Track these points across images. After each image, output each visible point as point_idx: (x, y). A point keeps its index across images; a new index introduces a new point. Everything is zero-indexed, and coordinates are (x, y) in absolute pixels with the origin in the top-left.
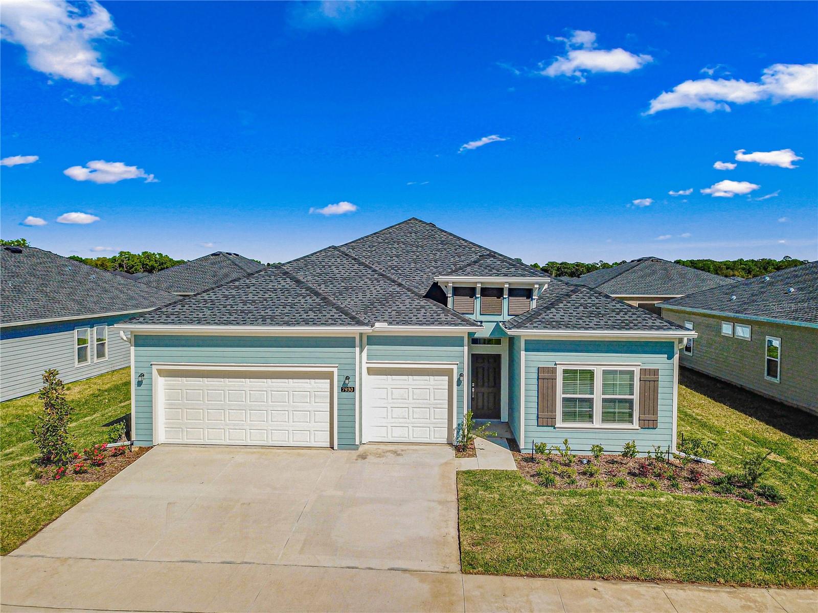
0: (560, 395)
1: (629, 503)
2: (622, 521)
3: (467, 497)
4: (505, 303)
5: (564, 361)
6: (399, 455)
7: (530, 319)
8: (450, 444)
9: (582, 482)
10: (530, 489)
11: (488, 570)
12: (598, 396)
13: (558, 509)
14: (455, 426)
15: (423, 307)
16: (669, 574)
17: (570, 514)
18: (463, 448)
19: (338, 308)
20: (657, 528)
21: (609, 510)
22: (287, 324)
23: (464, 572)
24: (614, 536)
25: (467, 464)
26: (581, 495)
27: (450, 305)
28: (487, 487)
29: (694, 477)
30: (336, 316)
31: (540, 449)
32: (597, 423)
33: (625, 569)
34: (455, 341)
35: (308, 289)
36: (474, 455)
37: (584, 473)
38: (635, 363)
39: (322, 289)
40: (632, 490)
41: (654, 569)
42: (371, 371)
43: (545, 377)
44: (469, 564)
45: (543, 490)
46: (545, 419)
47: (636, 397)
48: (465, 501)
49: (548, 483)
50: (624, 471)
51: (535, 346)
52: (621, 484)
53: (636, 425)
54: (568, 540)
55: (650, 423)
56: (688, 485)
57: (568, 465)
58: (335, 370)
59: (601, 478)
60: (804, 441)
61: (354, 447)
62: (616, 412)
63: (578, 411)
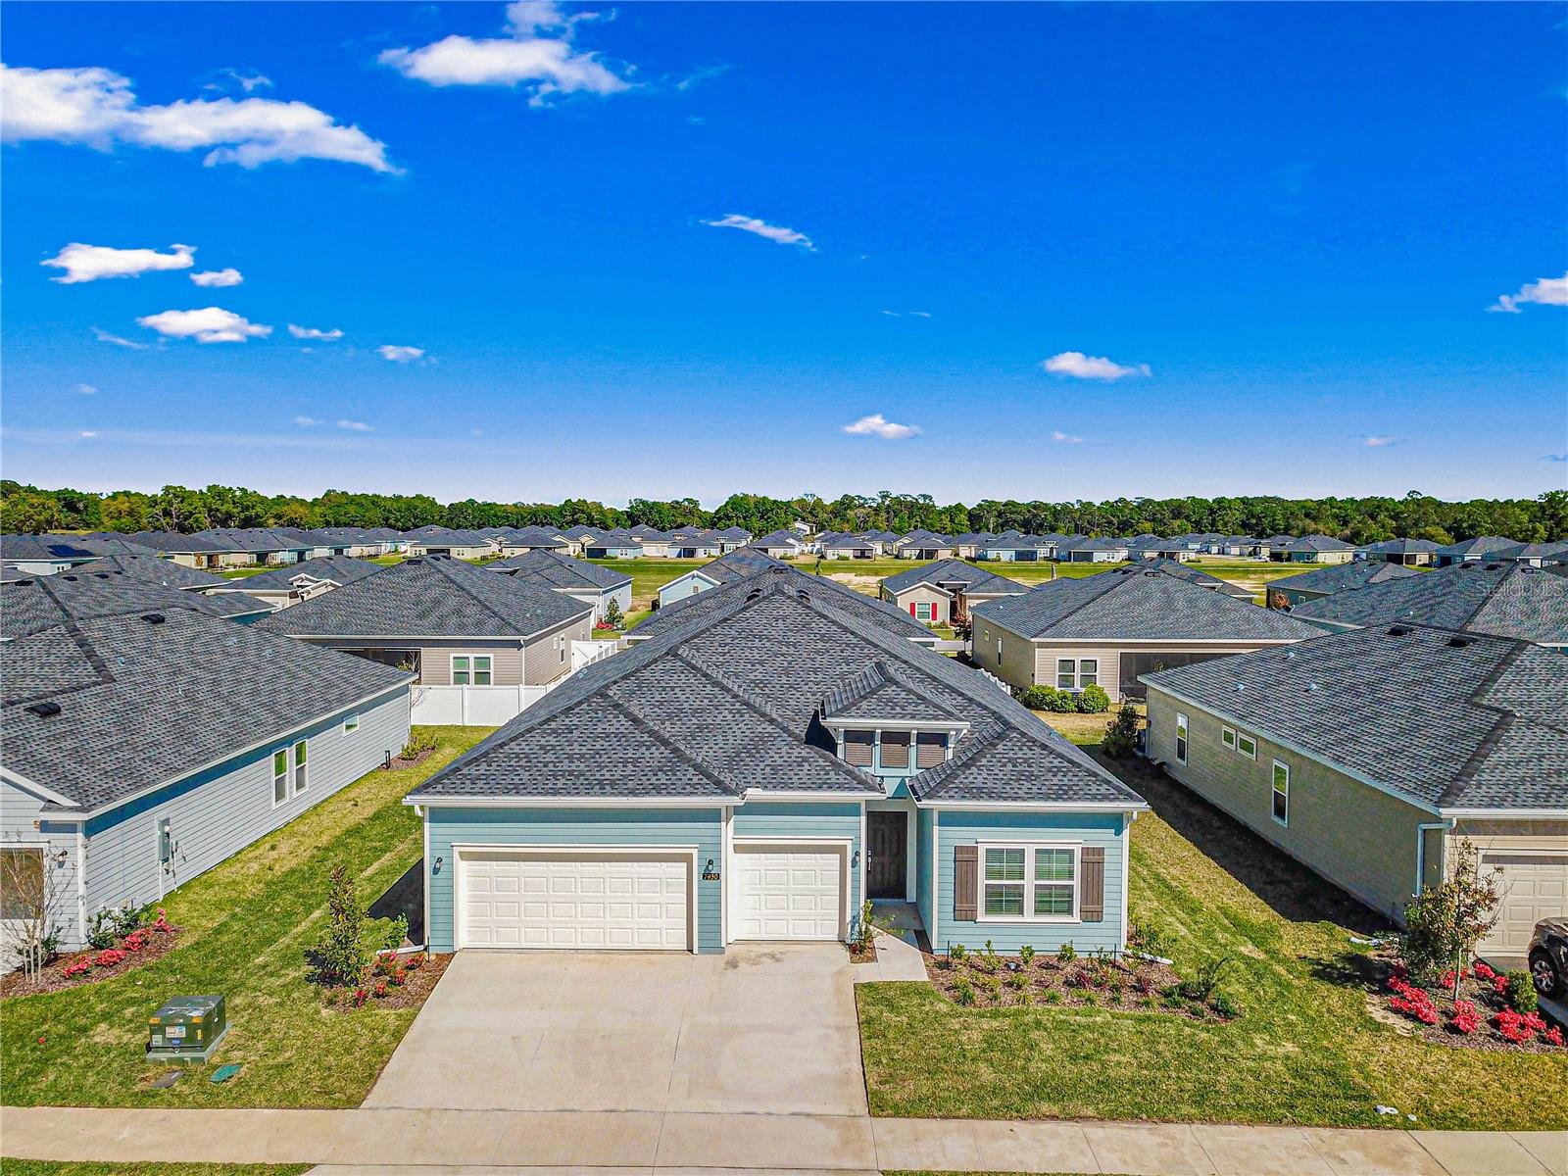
0: (982, 881)
1: (1059, 1025)
2: (1048, 1048)
3: (869, 1022)
4: (913, 752)
5: (986, 840)
6: (778, 960)
7: (944, 781)
8: (842, 941)
9: (1007, 996)
10: (943, 1007)
11: (899, 1112)
12: (1029, 883)
13: (976, 1036)
14: (849, 918)
15: (805, 760)
16: (1090, 1111)
17: (990, 1042)
18: (860, 949)
19: (696, 767)
20: (1087, 1057)
21: (1034, 1035)
22: (633, 793)
23: (872, 1114)
24: (1038, 1068)
25: (867, 972)
26: (1005, 1016)
27: (840, 754)
28: (892, 1007)
29: (1141, 987)
30: (695, 780)
31: (957, 953)
32: (1029, 916)
33: (1045, 1107)
34: (851, 809)
35: (652, 733)
36: (873, 959)
37: (1010, 985)
38: (1075, 840)
39: (667, 730)
40: (1068, 1007)
41: (1075, 1106)
42: (738, 849)
43: (964, 859)
44: (878, 1106)
45: (960, 1009)
46: (964, 913)
47: (1076, 883)
48: (866, 1024)
49: (965, 999)
50: (1059, 979)
51: (949, 819)
52: (1053, 999)
53: (1076, 918)
54: (987, 1074)
55: (1093, 915)
56: (1133, 997)
57: (991, 973)
58: (695, 852)
59: (1030, 991)
60: (1294, 924)
61: (720, 950)
62: (1053, 901)
63: (1005, 901)
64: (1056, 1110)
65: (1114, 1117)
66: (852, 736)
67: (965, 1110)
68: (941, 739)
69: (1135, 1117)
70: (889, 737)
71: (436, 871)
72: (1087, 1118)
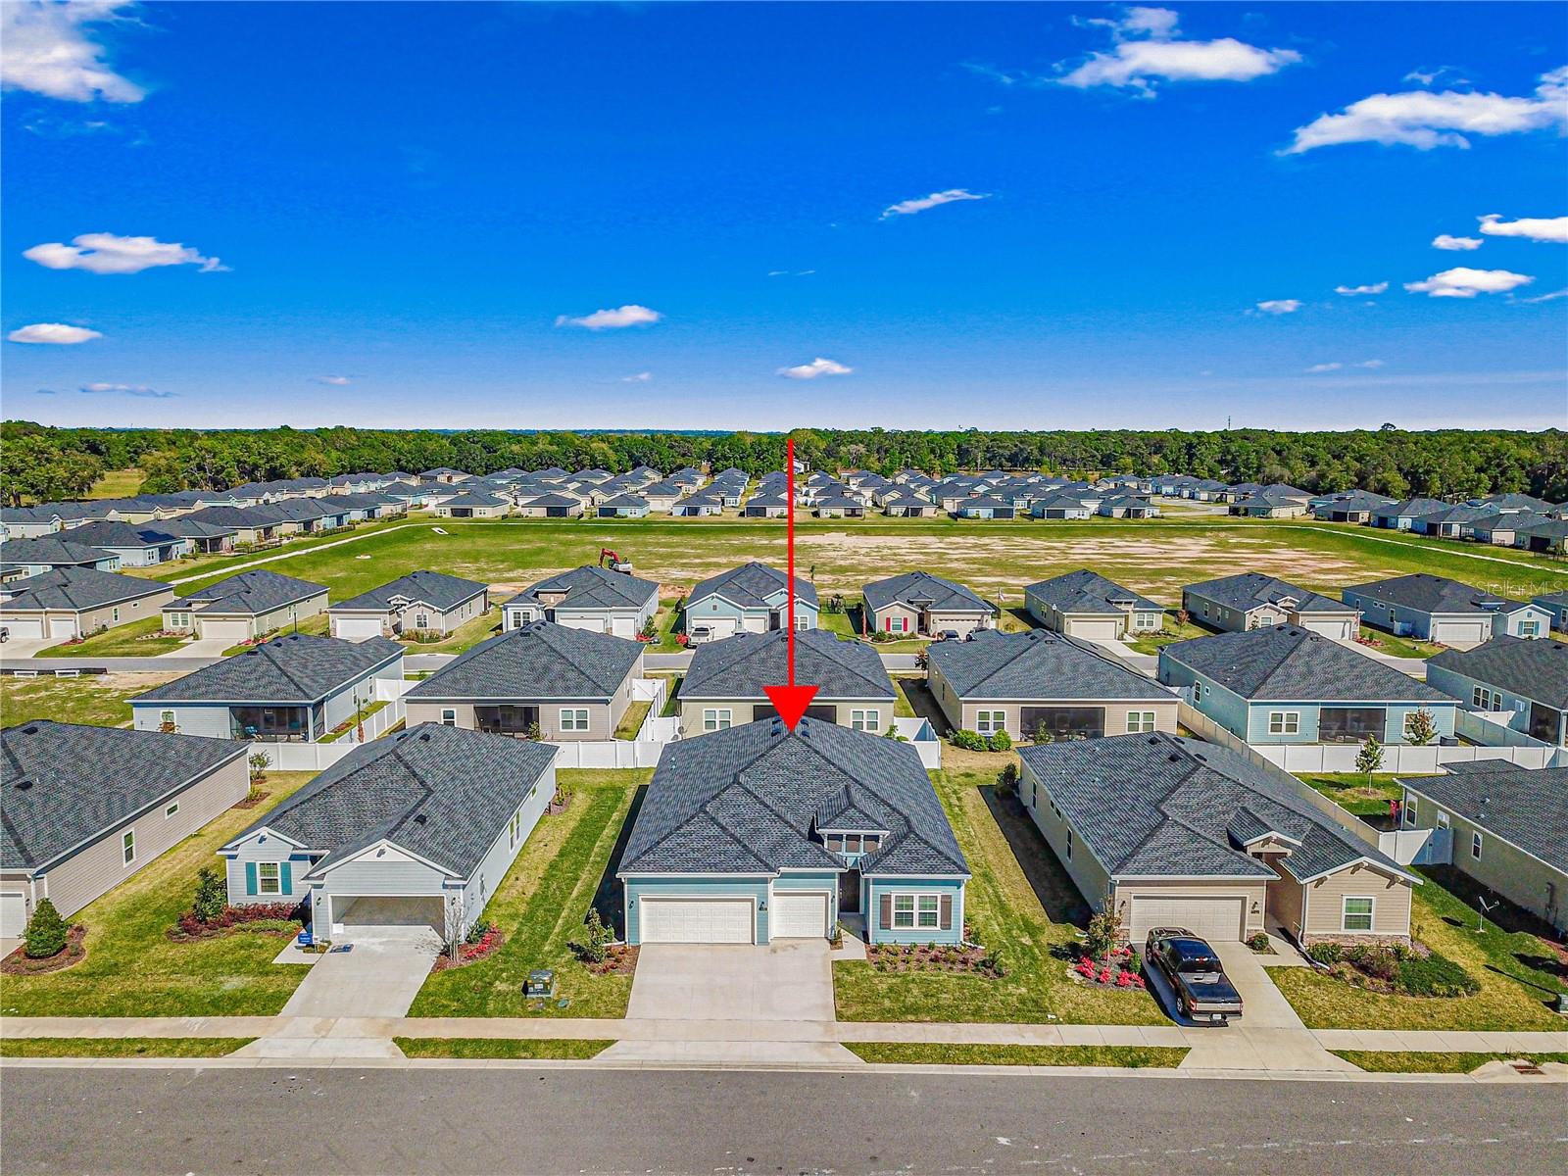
0: (893, 911)
1: (922, 981)
2: (915, 992)
4: (862, 844)
5: (895, 892)
6: (796, 949)
7: (876, 861)
8: (827, 938)
9: (901, 967)
10: (871, 973)
11: (849, 1019)
12: (916, 911)
13: (885, 986)
14: (830, 927)
15: (808, 850)
16: (928, 1019)
17: (891, 989)
18: (835, 942)
19: (755, 856)
20: (932, 996)
21: (911, 986)
22: (725, 871)
23: (838, 1021)
24: (910, 1000)
25: (839, 955)
26: (900, 977)
27: (826, 846)
28: (849, 972)
29: (965, 962)
30: (755, 863)
31: (880, 946)
32: (916, 926)
33: (910, 1017)
34: (831, 876)
35: (732, 836)
36: (841, 948)
37: (904, 961)
38: (938, 892)
39: (738, 832)
40: (929, 972)
41: (922, 1017)
42: (775, 894)
43: (885, 901)
44: (840, 1017)
45: (879, 973)
46: (885, 925)
47: (939, 911)
48: (837, 981)
49: (882, 969)
50: (928, 958)
51: (877, 882)
52: (922, 968)
53: (938, 927)
54: (887, 1003)
55: (946, 926)
56: (960, 966)
57: (896, 955)
58: (755, 898)
59: (913, 964)
61: (767, 943)
62: (927, 919)
63: (905, 919)
64: (913, 1018)
65: (937, 1021)
66: (831, 837)
67: (876, 1019)
68: (876, 838)
69: (946, 1021)
70: (849, 837)
71: (631, 907)
72: (926, 1021)
